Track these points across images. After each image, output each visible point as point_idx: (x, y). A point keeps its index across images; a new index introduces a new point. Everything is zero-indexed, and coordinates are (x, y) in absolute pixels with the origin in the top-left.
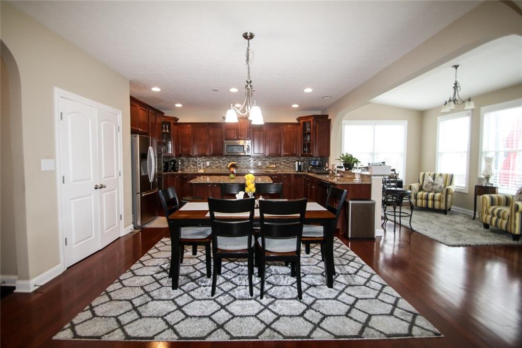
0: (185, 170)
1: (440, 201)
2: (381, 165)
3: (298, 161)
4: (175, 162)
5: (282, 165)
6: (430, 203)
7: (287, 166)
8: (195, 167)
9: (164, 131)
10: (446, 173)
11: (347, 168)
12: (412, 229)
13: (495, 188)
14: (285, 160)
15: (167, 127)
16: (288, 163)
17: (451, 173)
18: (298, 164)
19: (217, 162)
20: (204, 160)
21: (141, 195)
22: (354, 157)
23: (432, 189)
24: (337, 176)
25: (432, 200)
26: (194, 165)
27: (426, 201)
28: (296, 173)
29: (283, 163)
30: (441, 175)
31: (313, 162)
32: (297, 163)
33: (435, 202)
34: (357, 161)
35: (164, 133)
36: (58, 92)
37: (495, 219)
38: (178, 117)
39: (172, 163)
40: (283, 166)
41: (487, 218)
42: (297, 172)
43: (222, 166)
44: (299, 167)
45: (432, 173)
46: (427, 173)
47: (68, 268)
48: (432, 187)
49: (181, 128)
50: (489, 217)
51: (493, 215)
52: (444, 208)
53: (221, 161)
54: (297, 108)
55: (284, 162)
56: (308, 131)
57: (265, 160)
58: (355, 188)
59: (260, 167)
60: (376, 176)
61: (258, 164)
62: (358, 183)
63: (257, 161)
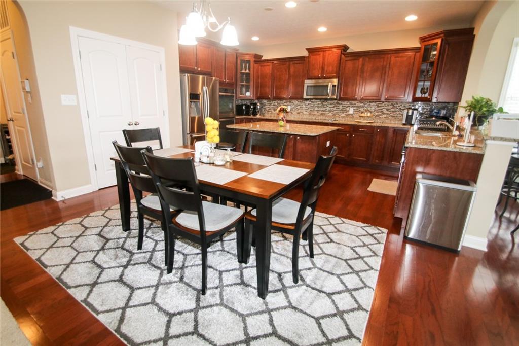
0: (266, 114)
3: (408, 109)
4: (255, 105)
5: (384, 114)
7: (392, 116)
9: (243, 71)
14: (389, 107)
15: (247, 66)
16: (393, 112)
18: (408, 113)
19: (299, 107)
20: (285, 104)
21: (191, 136)
24: (454, 136)
26: (275, 110)
28: (402, 126)
29: (385, 111)
32: (405, 111)
35: (244, 73)
36: (74, 31)
38: (262, 55)
39: (252, 107)
40: (385, 116)
42: (404, 124)
43: (304, 112)
44: (409, 117)
47: (99, 189)
49: (261, 66)
53: (304, 106)
54: (415, 21)
55: (388, 110)
56: (431, 60)
57: (359, 107)
58: (446, 158)
59: (352, 115)
60: (494, 139)
61: (349, 111)
62: (453, 150)
63: (348, 108)
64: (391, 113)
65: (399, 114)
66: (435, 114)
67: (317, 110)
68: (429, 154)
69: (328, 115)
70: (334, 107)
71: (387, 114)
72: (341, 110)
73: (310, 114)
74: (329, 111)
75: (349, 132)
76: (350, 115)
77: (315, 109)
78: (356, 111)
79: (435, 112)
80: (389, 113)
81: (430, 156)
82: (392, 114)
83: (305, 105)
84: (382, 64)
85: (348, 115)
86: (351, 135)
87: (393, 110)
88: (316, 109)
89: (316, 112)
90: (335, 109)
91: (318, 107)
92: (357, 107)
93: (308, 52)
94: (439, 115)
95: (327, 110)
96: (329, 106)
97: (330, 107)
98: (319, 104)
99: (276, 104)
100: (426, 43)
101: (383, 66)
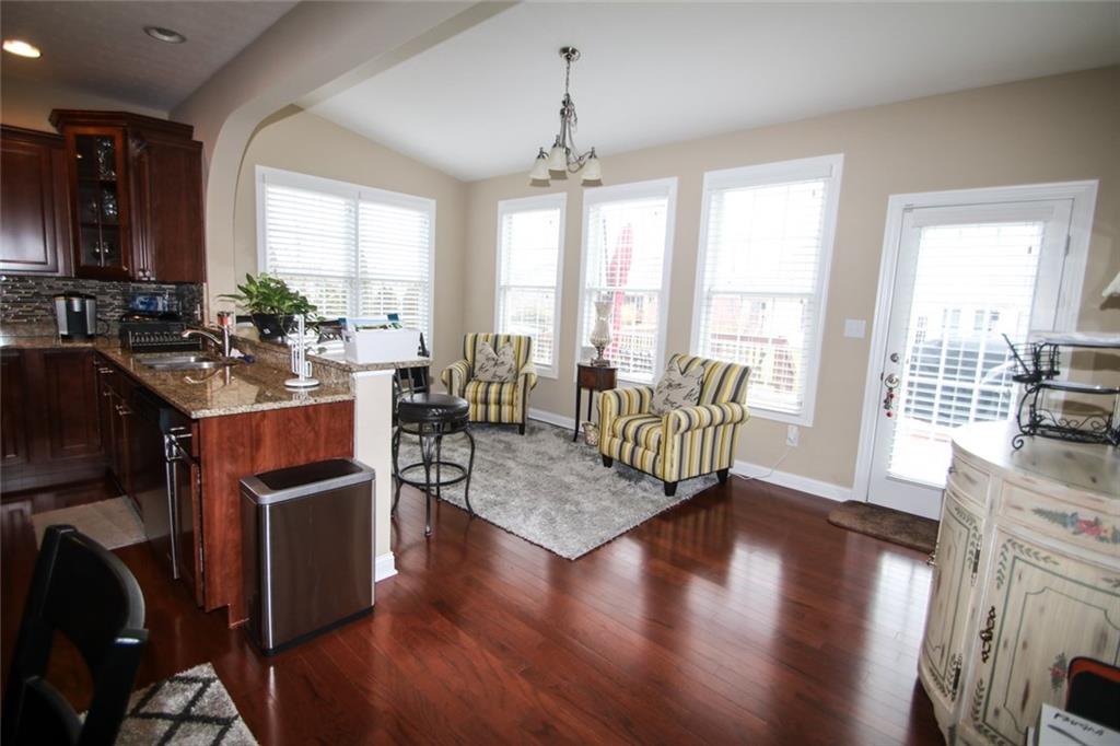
1: (511, 404)
2: (385, 327)
3: (68, 296)
6: (493, 409)
10: (518, 334)
11: (267, 331)
12: (470, 511)
13: (613, 370)
17: (527, 335)
18: (69, 306)
22: (293, 290)
23: (495, 376)
25: (495, 403)
27: (484, 406)
30: (508, 339)
31: (141, 298)
32: (61, 303)
33: (503, 408)
34: (302, 305)
37: (628, 446)
41: (612, 445)
44: (76, 320)
45: (491, 335)
46: (482, 336)
48: (493, 370)
50: (617, 441)
51: (625, 439)
52: (520, 420)
58: (292, 424)
60: (367, 368)
62: (303, 404)
65: (39, 308)
68: (254, 424)
79: (142, 303)
81: (258, 426)
94: (152, 308)
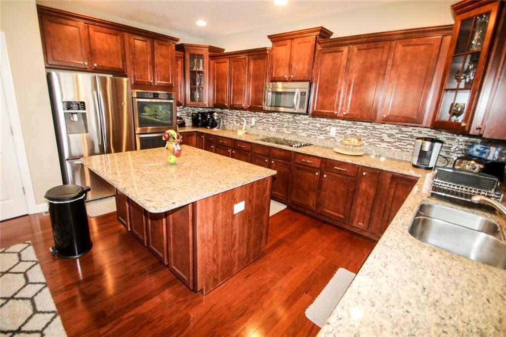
5: (383, 141)
7: (397, 147)
8: (239, 125)
14: (393, 132)
15: (201, 63)
16: (400, 140)
19: (264, 120)
20: (249, 115)
26: (237, 122)
28: (409, 170)
29: (385, 137)
35: (195, 71)
39: (208, 116)
40: (384, 145)
42: (413, 167)
43: (271, 128)
53: (271, 120)
55: (390, 136)
56: (475, 49)
57: (344, 127)
59: (334, 138)
61: (329, 132)
63: (329, 127)
64: (395, 142)
66: (476, 154)
67: (287, 127)
69: (301, 134)
70: (308, 124)
71: (390, 142)
72: (319, 129)
73: (278, 131)
74: (302, 129)
75: (319, 169)
76: (331, 137)
77: (285, 126)
78: (340, 133)
79: (477, 150)
80: (392, 140)
82: (397, 144)
83: (273, 118)
84: (380, 58)
85: (328, 139)
86: (321, 175)
87: (399, 136)
88: (286, 124)
89: (285, 130)
90: (310, 127)
91: (288, 122)
92: (341, 126)
93: (272, 41)
94: (484, 156)
95: (300, 128)
96: (303, 122)
97: (304, 124)
98: (289, 118)
99: (239, 114)
100: (465, 16)
101: (381, 61)
